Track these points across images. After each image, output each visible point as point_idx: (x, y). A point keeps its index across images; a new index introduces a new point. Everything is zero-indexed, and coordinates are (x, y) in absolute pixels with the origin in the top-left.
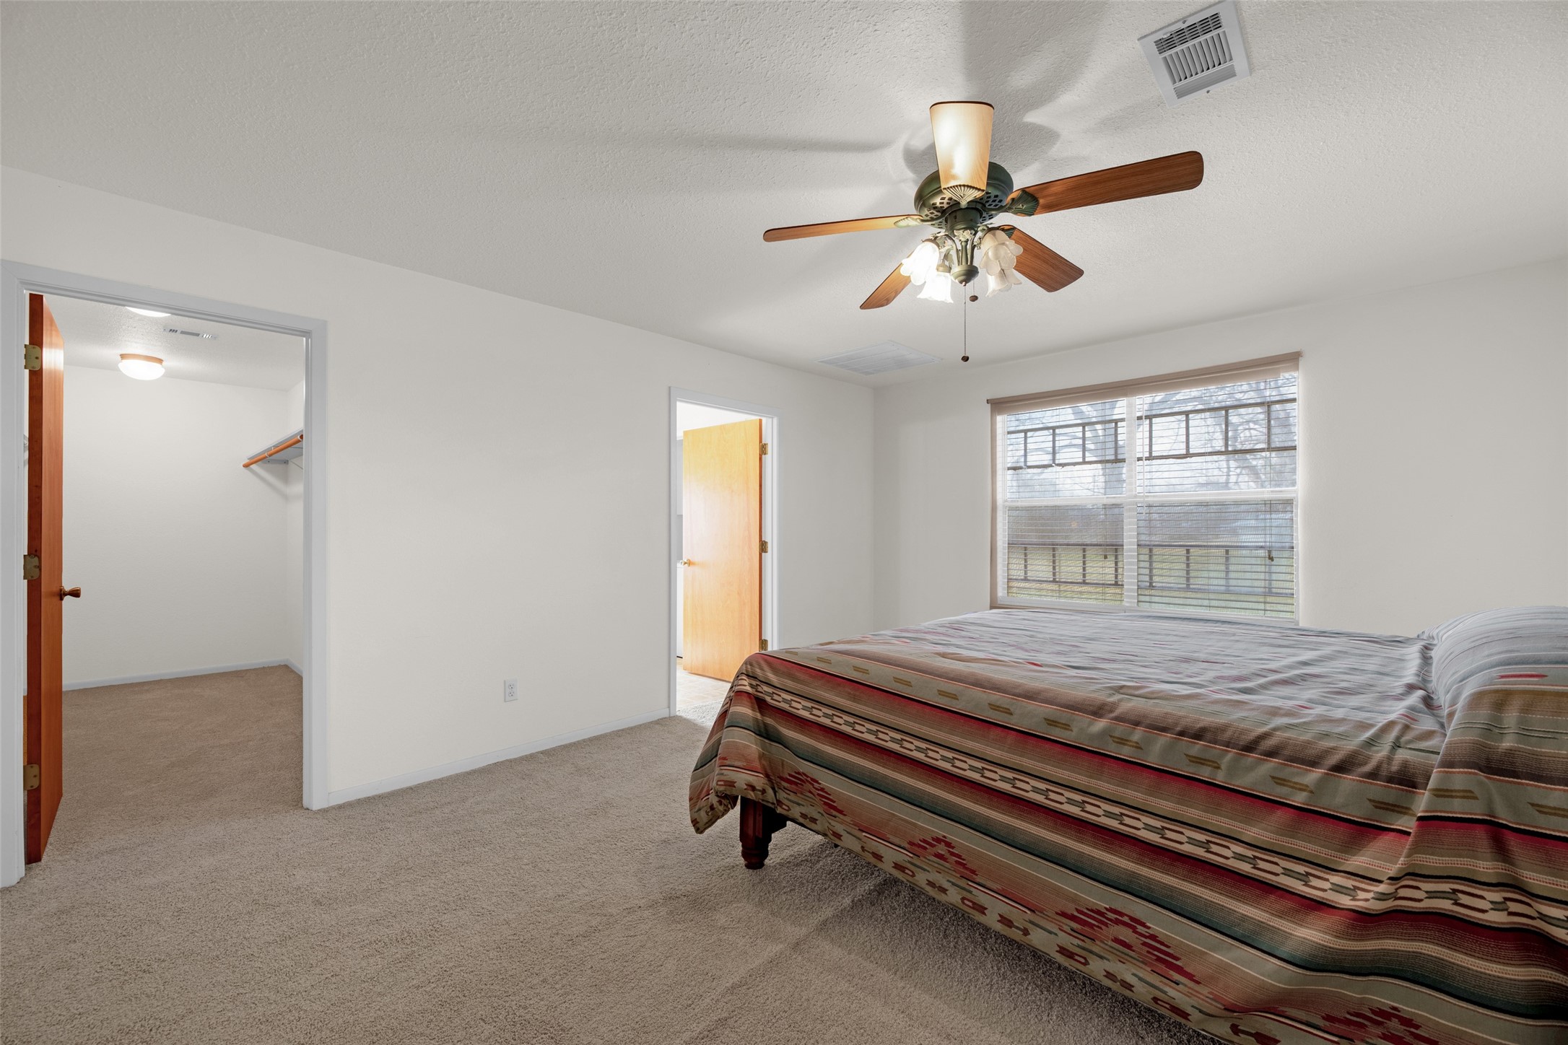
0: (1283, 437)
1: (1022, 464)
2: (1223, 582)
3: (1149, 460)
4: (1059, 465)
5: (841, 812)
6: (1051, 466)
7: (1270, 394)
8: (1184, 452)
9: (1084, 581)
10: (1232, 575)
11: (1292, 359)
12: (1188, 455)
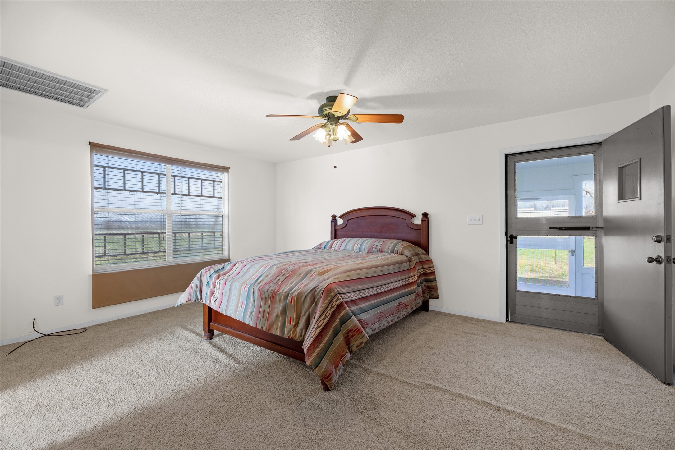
0: (218, 194)
1: (103, 186)
2: (200, 245)
3: (174, 195)
4: (128, 190)
7: (215, 178)
8: (187, 194)
9: (143, 252)
10: (204, 242)
11: (225, 169)
12: (189, 195)
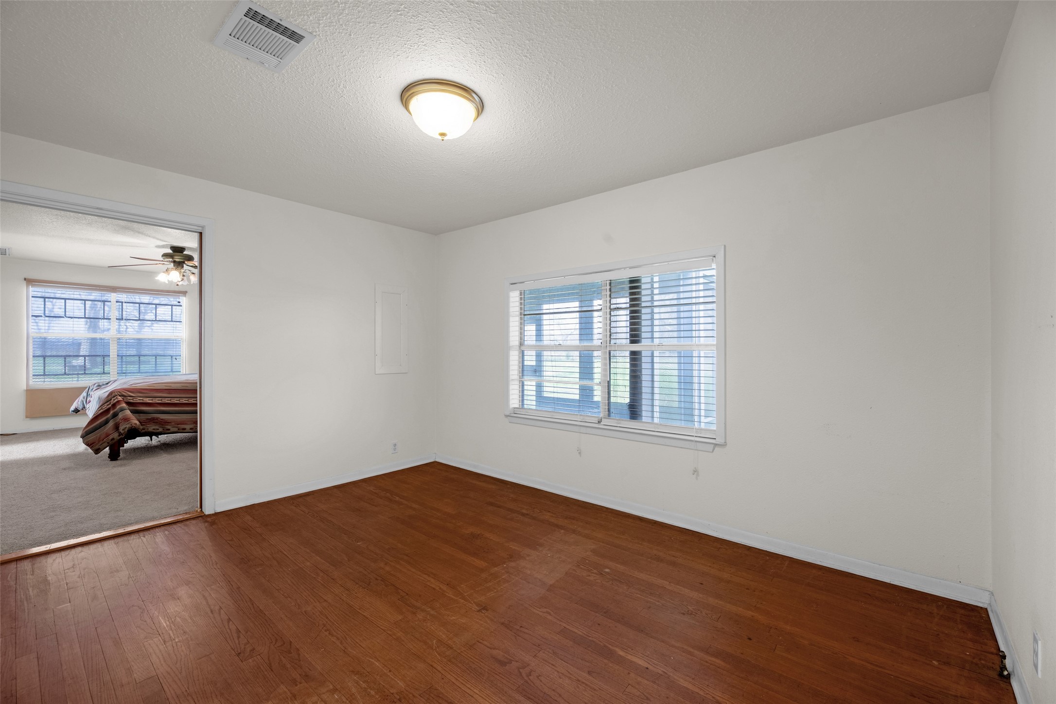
1: (42, 315)
2: (153, 369)
3: (120, 320)
5: (170, 423)
6: (63, 317)
9: (85, 373)
10: (158, 366)
11: (182, 293)
12: (139, 320)
